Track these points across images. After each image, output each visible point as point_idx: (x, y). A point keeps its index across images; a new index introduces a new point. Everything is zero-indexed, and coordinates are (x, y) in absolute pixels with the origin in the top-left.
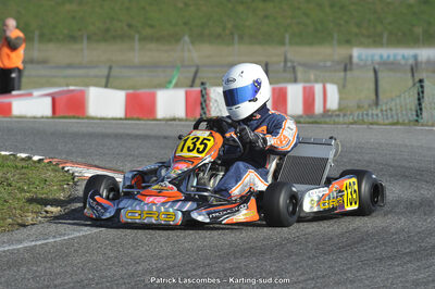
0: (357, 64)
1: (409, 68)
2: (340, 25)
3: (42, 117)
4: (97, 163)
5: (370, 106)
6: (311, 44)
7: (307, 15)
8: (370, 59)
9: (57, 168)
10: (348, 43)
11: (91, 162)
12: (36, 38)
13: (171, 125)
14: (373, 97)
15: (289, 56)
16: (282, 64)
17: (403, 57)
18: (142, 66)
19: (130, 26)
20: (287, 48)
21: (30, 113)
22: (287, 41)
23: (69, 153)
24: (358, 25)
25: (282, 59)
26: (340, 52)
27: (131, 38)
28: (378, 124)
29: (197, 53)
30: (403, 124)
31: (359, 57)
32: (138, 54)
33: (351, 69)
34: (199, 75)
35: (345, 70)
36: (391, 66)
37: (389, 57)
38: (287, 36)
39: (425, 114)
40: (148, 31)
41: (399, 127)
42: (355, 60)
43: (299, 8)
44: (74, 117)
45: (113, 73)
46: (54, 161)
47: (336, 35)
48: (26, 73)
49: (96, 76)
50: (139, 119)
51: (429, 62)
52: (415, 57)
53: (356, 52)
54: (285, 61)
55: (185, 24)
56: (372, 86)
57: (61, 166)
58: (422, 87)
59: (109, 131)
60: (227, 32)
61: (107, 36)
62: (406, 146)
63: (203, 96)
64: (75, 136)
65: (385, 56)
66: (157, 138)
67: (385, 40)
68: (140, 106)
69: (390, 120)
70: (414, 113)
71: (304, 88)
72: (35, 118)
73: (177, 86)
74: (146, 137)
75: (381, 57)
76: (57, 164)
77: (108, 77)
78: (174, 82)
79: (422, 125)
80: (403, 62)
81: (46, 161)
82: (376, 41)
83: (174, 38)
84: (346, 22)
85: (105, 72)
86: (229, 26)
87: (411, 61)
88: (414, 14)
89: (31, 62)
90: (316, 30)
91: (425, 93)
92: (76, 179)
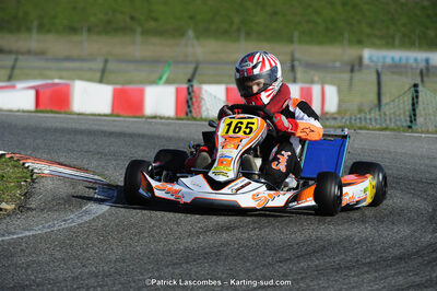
0: (368, 67)
1: (418, 71)
2: (352, 25)
3: (18, 111)
4: (62, 160)
6: (321, 43)
7: (317, 12)
8: (381, 60)
9: (18, 164)
10: (360, 42)
11: (55, 158)
12: (35, 31)
13: (151, 123)
15: (297, 55)
17: (416, 60)
19: (132, 18)
20: (295, 46)
22: (296, 39)
23: (34, 149)
24: (371, 26)
25: (289, 58)
26: (351, 53)
27: (132, 31)
28: (368, 129)
29: (201, 49)
30: (392, 130)
31: (370, 59)
33: (360, 70)
34: (199, 71)
35: (352, 71)
36: (398, 68)
37: (400, 59)
38: (296, 34)
39: (420, 120)
40: (152, 24)
41: (388, 133)
42: (366, 60)
43: (310, 6)
44: (52, 112)
46: (16, 157)
47: (346, 35)
49: (90, 70)
50: (118, 116)
52: (427, 61)
53: (367, 53)
55: (191, 18)
56: (383, 90)
57: (21, 162)
58: (417, 92)
59: (83, 127)
60: (234, 28)
61: (109, 28)
62: (390, 153)
63: (189, 94)
64: (48, 131)
66: (131, 135)
67: (397, 42)
68: (128, 102)
69: (378, 126)
70: (408, 119)
71: (302, 89)
73: (169, 82)
74: (120, 135)
75: (393, 59)
76: (19, 160)
77: (103, 71)
78: (164, 78)
80: (414, 65)
81: (8, 156)
82: (388, 42)
83: (179, 33)
84: (359, 22)
85: (100, 66)
86: (237, 20)
87: (422, 65)
88: (428, 16)
89: (29, 52)
90: (327, 29)
91: (420, 98)
92: (34, 177)
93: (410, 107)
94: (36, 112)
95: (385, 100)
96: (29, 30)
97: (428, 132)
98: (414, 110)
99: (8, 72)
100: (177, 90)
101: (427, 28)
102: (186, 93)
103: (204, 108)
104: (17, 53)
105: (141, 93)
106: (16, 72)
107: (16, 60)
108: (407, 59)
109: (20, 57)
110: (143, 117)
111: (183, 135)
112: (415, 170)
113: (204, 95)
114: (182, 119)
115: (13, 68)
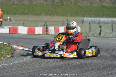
1: (98, 23)
2: (81, 12)
3: (7, 33)
4: (20, 45)
5: (88, 32)
6: (74, 16)
7: (73, 9)
8: (88, 20)
9: (10, 46)
10: (83, 16)
11: (18, 45)
12: (6, 14)
14: (89, 30)
15: (69, 19)
16: (67, 21)
17: (97, 20)
18: (32, 21)
19: (29, 11)
20: (68, 17)
21: (4, 32)
22: (68, 16)
23: (13, 43)
24: (86, 12)
25: (67, 20)
26: (81, 19)
27: (29, 14)
29: (46, 18)
30: (96, 37)
31: (86, 20)
32: (31, 18)
33: (84, 23)
34: (46, 23)
35: (82, 23)
36: (94, 22)
37: (93, 20)
38: (68, 14)
40: (34, 12)
41: (95, 37)
42: (85, 20)
43: (71, 8)
44: (15, 33)
45: (25, 22)
47: (80, 14)
48: (3, 22)
49: (20, 23)
50: (31, 34)
51: (103, 21)
52: (100, 20)
53: (85, 19)
54: (68, 21)
55: (43, 11)
56: (89, 27)
58: (101, 28)
59: (23, 37)
60: (53, 13)
61: (24, 13)
62: (97, 42)
63: (47, 29)
64: (15, 38)
65: (92, 20)
66: (35, 39)
67: (92, 16)
68: (31, 31)
69: (93, 36)
70: (99, 34)
72: (5, 33)
73: (40, 26)
74: (32, 39)
75: (91, 20)
76: (10, 45)
77: (23, 24)
79: (101, 37)
80: (97, 21)
81: (7, 44)
82: (90, 16)
83: (40, 14)
84: (83, 11)
85: (23, 22)
86: (54, 11)
87: (99, 21)
88: (100, 10)
90: (75, 13)
92: (15, 49)
94: (9, 33)
97: (105, 37)
98: (100, 32)
100: (43, 28)
101: (99, 12)
105: (34, 29)
110: (35, 34)
111: (47, 39)
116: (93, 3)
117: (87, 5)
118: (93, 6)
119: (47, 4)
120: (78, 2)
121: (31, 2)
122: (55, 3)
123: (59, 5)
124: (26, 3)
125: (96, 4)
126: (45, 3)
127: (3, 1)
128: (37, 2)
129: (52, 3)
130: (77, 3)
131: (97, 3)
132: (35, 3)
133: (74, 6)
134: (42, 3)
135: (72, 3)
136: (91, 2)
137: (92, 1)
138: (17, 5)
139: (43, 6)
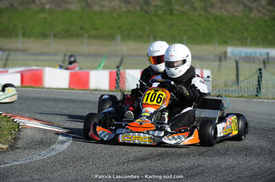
0: (230, 58)
1: (262, 60)
2: (220, 32)
6: (200, 43)
7: (198, 24)
9: (9, 120)
10: (225, 43)
11: (33, 116)
12: (20, 35)
13: (93, 94)
17: (260, 54)
18: (89, 55)
19: (82, 28)
22: (185, 40)
23: (20, 110)
24: (232, 32)
26: (219, 49)
27: (82, 36)
28: (230, 97)
29: (125, 47)
31: (232, 53)
33: (225, 60)
35: (220, 60)
36: (249, 59)
37: (251, 53)
38: (185, 38)
39: (263, 91)
40: (94, 32)
41: (243, 99)
42: (229, 54)
43: (193, 20)
44: (31, 87)
46: (9, 115)
47: (217, 38)
49: (56, 61)
50: (73, 89)
52: (268, 54)
53: (230, 50)
55: (119, 28)
57: (12, 119)
58: (261, 73)
59: (52, 96)
60: (146, 34)
61: (67, 34)
63: (118, 75)
66: (81, 102)
67: (248, 42)
68: (79, 81)
69: (237, 95)
70: (256, 90)
73: (105, 68)
74: (74, 101)
75: (246, 53)
76: (10, 117)
77: (64, 61)
78: (102, 65)
79: (261, 98)
80: (259, 57)
81: (3, 115)
82: (243, 42)
83: (111, 37)
84: (225, 30)
85: (62, 58)
86: (147, 29)
87: (265, 57)
89: (17, 50)
90: (204, 34)
91: (263, 77)
92: (20, 127)
93: (257, 83)
94: (21, 87)
95: (241, 78)
96: (17, 36)
97: (268, 99)
98: (259, 85)
99: (3, 62)
100: (110, 73)
101: (268, 34)
102: (115, 75)
103: (127, 84)
104: (10, 50)
105: (87, 75)
106: (9, 62)
107: (8, 55)
108: (255, 53)
109: (11, 53)
110: (88, 90)
112: (260, 122)
113: (127, 76)
114: (113, 91)
115: (7, 60)
116: (251, 9)
117: (236, 14)
118: (252, 16)
119: (129, 11)
120: (212, 6)
121: (88, 6)
122: (152, 8)
123: (160, 12)
124: (75, 7)
125: (259, 11)
126: (124, 8)
127: (13, 2)
128: (103, 6)
129: (142, 9)
130: (209, 9)
131: (261, 9)
132: (97, 8)
133: (200, 15)
134: (117, 8)
135: (195, 9)
136: (245, 6)
137: (249, 5)
138: (51, 11)
139: (119, 15)
